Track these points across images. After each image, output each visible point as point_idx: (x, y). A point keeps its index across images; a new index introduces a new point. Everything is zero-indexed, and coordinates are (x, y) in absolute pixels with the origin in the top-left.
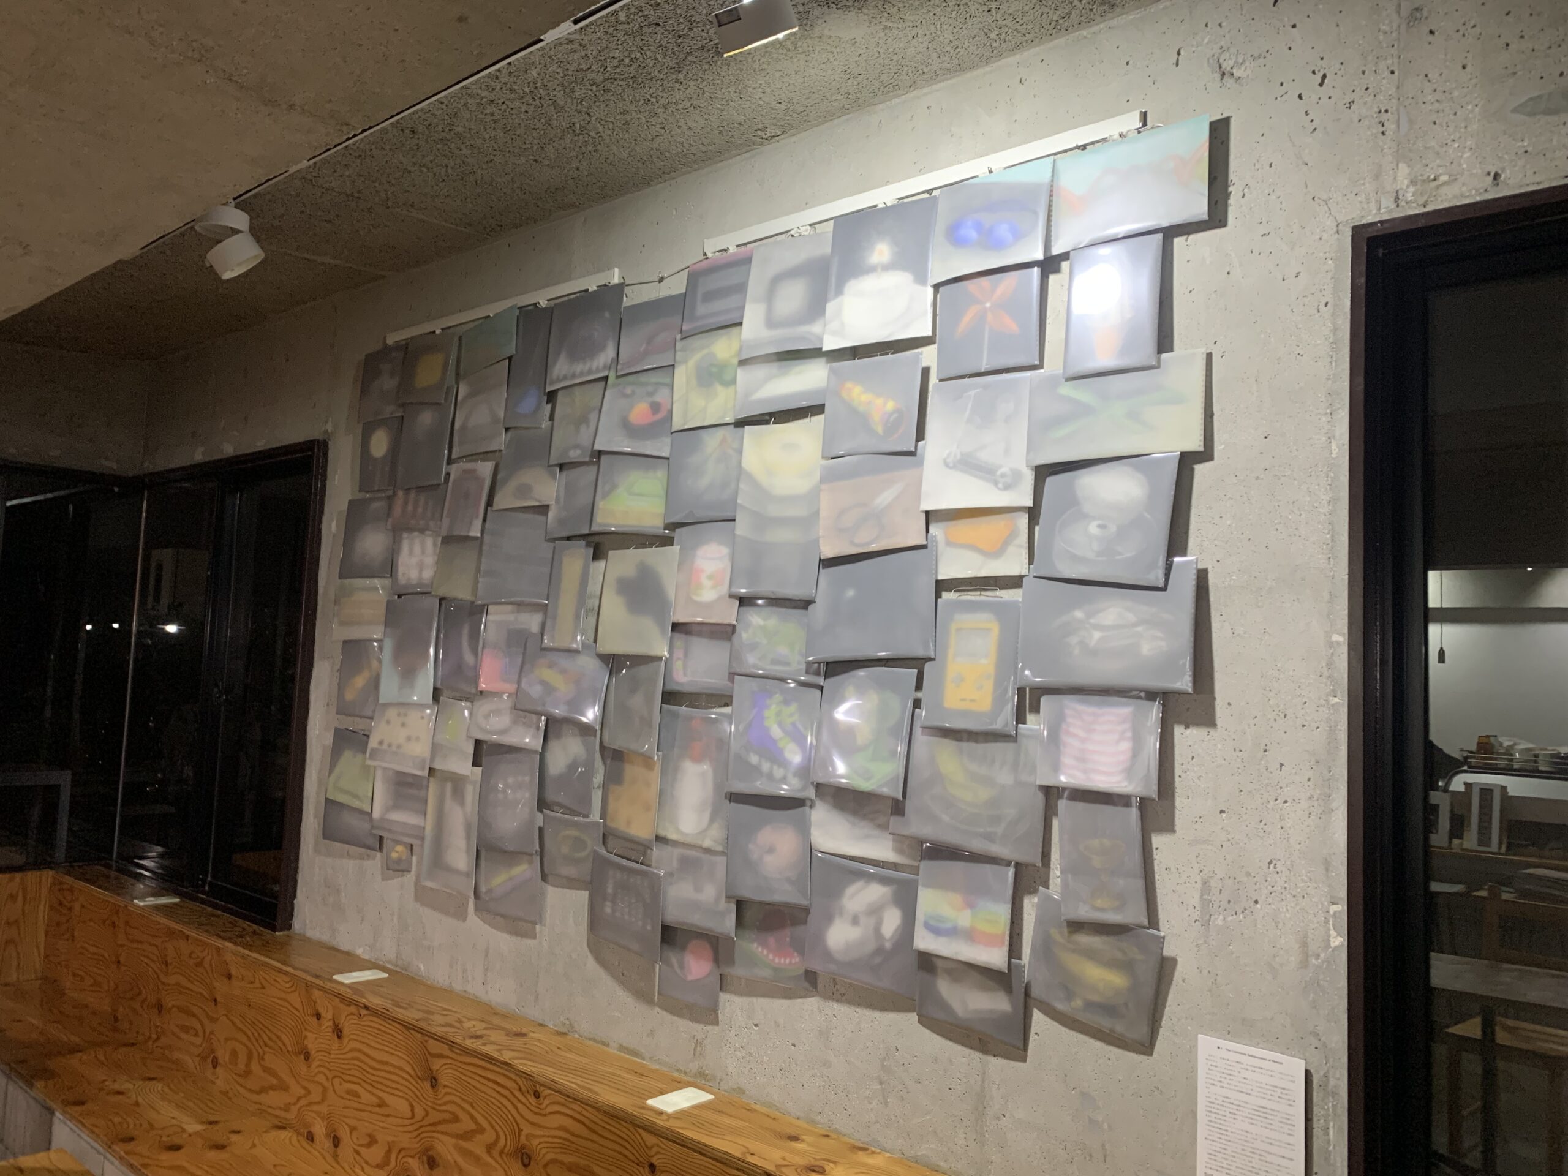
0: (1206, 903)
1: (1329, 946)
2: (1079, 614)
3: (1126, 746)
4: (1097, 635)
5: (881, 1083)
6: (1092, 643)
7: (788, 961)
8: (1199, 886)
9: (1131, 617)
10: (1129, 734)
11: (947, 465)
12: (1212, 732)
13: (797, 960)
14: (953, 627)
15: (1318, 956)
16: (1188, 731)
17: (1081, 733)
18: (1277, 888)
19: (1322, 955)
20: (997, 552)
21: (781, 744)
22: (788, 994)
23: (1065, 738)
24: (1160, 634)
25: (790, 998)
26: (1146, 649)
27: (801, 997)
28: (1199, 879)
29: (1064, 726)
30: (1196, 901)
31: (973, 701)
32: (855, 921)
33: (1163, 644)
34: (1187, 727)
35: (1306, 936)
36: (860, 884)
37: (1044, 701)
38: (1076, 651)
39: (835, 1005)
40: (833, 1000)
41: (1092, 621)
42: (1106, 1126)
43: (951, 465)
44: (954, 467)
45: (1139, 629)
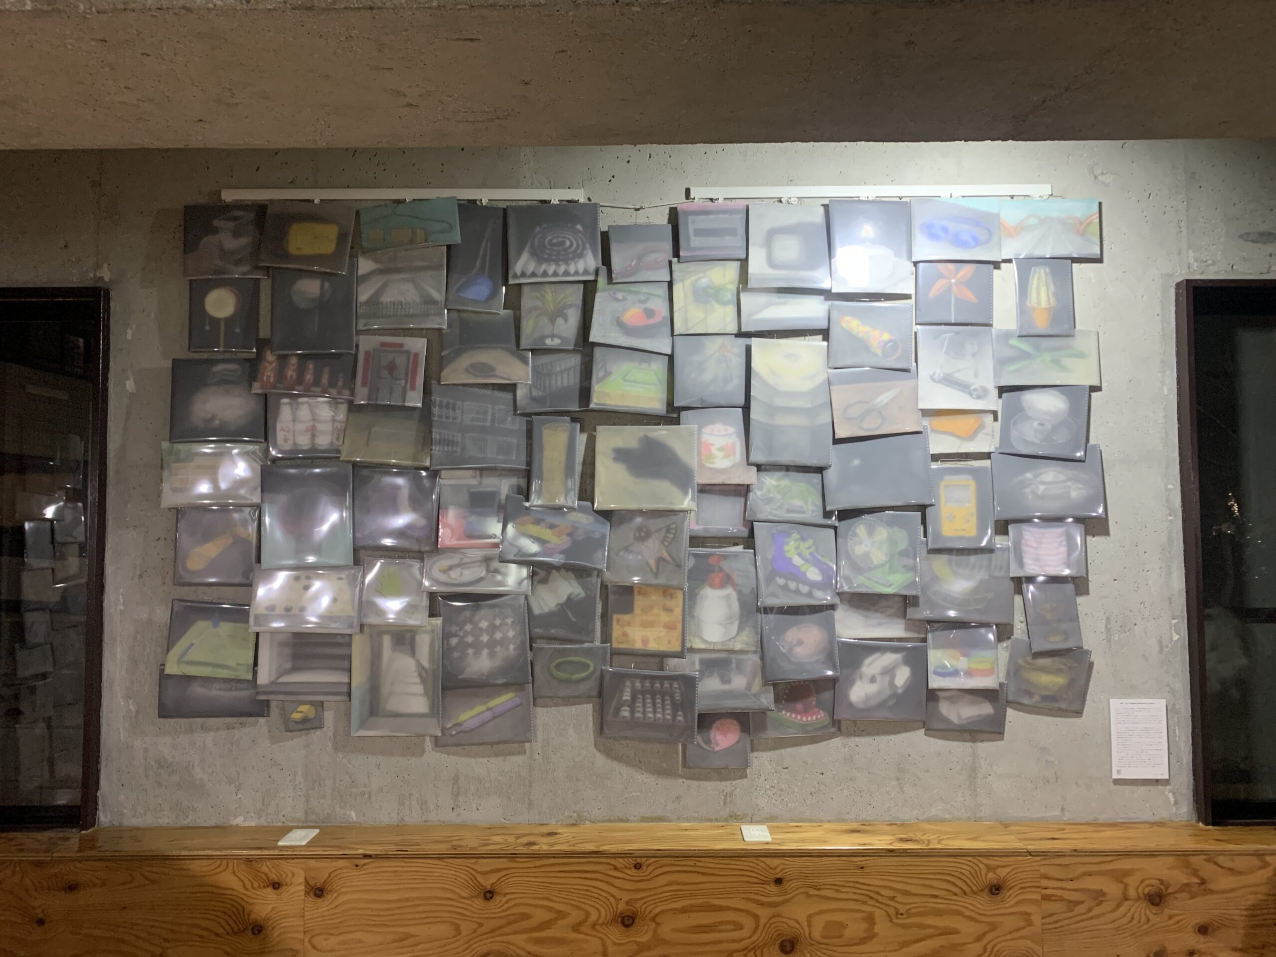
0: (1108, 630)
1: (1172, 640)
2: (1029, 475)
3: (1063, 549)
4: (1042, 488)
5: (898, 779)
6: (1040, 492)
7: (814, 718)
8: (1104, 621)
9: (1062, 477)
10: (1064, 543)
11: (934, 380)
12: (1108, 538)
13: (823, 715)
14: (942, 485)
15: (1167, 647)
16: (1094, 539)
17: (1035, 545)
18: (1146, 616)
19: (1170, 646)
20: (971, 437)
21: (803, 569)
22: (815, 740)
23: (1024, 548)
24: (1080, 486)
25: (816, 742)
26: (1074, 494)
27: (826, 740)
28: (1104, 618)
29: (1023, 541)
30: (1103, 630)
31: (963, 530)
32: (873, 680)
33: (1084, 491)
34: (1094, 536)
35: (1161, 637)
36: (877, 655)
37: (1010, 528)
38: (1030, 497)
39: (857, 739)
40: (855, 736)
41: (1038, 479)
42: (1056, 762)
43: (937, 380)
44: (939, 382)
45: (1069, 484)
